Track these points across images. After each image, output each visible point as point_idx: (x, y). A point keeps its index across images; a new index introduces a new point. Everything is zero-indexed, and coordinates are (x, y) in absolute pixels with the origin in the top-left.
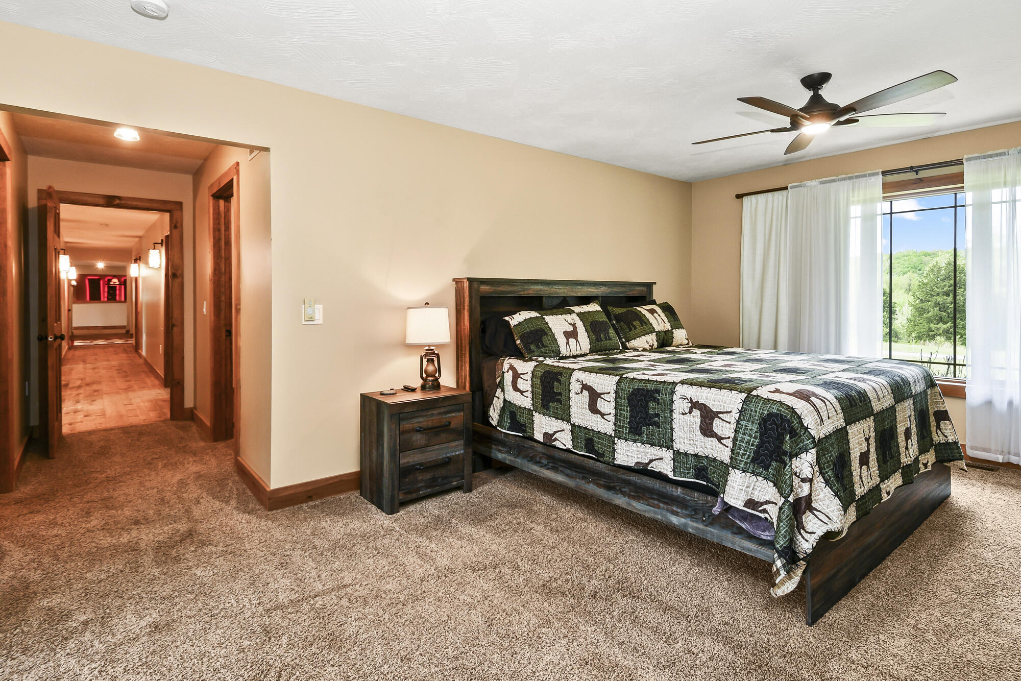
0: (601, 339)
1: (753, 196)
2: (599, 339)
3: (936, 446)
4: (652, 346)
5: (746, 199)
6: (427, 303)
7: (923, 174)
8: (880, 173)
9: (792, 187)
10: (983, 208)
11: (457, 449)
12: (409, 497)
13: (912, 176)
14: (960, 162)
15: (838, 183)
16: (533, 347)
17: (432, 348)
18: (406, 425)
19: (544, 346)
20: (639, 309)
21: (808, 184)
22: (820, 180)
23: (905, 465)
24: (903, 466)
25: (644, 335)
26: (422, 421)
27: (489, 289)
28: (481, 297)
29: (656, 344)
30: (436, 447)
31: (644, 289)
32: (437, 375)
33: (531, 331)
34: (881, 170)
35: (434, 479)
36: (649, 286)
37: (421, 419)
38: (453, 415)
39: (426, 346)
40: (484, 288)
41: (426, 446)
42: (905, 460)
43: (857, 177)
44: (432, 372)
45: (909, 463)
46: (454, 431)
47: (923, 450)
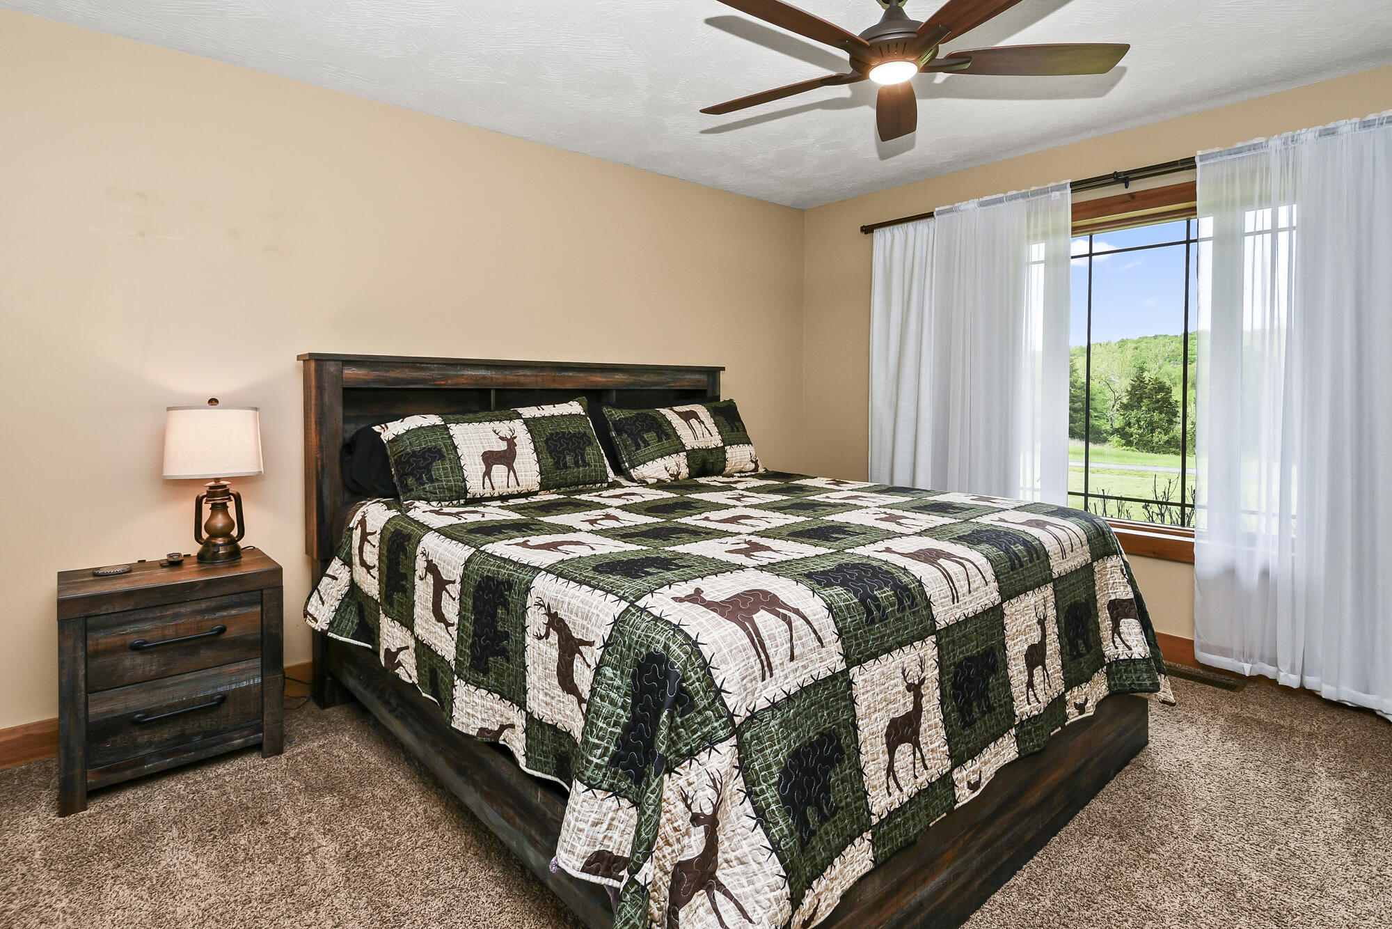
0: (566, 463)
1: (888, 228)
2: (560, 465)
3: (1110, 665)
4: (676, 476)
5: (878, 234)
6: (213, 401)
7: (1137, 186)
8: (1068, 186)
9: (939, 213)
10: (1229, 241)
11: (244, 677)
12: (114, 778)
13: (1118, 190)
14: (1189, 164)
15: (1006, 204)
16: (411, 481)
17: (223, 482)
18: (102, 639)
19: (431, 480)
20: (663, 411)
21: (961, 208)
22: (981, 200)
23: (1025, 717)
24: (1022, 722)
25: (662, 457)
26: (148, 629)
27: (365, 375)
28: (346, 390)
29: (685, 472)
30: (188, 677)
31: (703, 378)
32: (235, 533)
33: (414, 452)
34: (1070, 181)
35: (183, 738)
36: (713, 373)
37: (146, 626)
38: (233, 612)
39: (210, 480)
40: (350, 372)
41: (161, 676)
42: (1024, 708)
43: (1034, 194)
44: (222, 528)
45: (1036, 713)
46: (234, 643)
47: (1073, 679)
